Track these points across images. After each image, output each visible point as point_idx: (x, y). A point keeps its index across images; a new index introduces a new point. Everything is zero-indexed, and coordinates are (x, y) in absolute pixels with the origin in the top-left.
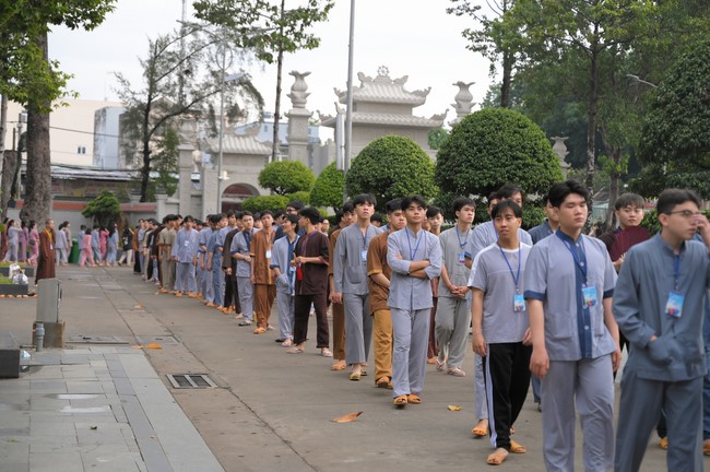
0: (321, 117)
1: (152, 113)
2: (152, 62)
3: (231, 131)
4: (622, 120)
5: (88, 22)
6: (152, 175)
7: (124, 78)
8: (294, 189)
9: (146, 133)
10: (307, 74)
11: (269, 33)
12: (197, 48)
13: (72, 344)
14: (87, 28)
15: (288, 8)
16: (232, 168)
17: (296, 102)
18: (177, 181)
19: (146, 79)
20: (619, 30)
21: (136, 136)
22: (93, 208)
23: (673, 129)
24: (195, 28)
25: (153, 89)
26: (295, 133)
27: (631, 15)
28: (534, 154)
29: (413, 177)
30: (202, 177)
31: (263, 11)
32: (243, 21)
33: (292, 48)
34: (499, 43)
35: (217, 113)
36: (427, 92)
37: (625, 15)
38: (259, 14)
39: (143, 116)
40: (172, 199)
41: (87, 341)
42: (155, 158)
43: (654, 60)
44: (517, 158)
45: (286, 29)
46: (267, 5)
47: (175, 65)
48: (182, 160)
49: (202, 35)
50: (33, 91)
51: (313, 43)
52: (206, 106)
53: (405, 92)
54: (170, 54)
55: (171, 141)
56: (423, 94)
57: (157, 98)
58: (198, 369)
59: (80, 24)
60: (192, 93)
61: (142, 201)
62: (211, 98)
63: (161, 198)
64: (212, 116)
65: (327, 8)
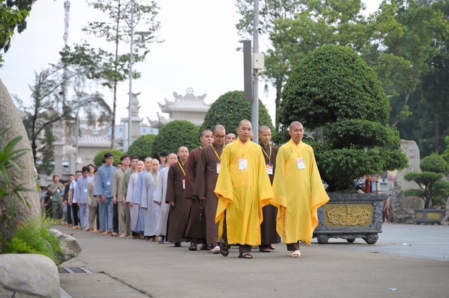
0: (150, 122)
1: (37, 121)
2: (38, 87)
3: (89, 132)
7: (19, 98)
9: (33, 134)
10: (139, 94)
16: (85, 156)
18: (53, 166)
19: (33, 99)
25: (38, 105)
30: (70, 163)
31: (103, 56)
32: (91, 63)
33: (123, 79)
38: (101, 58)
39: (32, 123)
42: (40, 151)
45: (118, 67)
46: (106, 52)
47: (52, 89)
48: (57, 152)
51: (136, 76)
53: (204, 104)
54: (49, 81)
55: (50, 139)
57: (42, 111)
60: (64, 107)
62: (77, 111)
63: (43, 177)
65: (145, 53)
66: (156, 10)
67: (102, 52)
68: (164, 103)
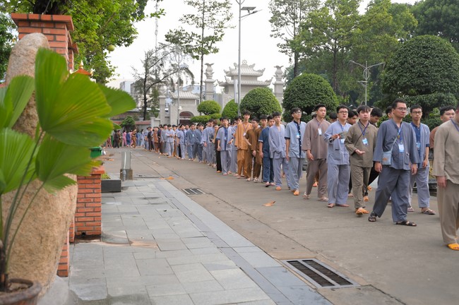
0: (219, 82)
1: (147, 83)
2: (147, 61)
3: (181, 89)
4: (347, 80)
5: (126, 43)
6: (148, 109)
7: (135, 68)
8: (213, 113)
9: (145, 91)
10: (212, 64)
11: (197, 47)
12: (165, 54)
13: (136, 178)
14: (126, 46)
15: (205, 36)
16: (183, 105)
17: (208, 76)
18: (159, 111)
19: (144, 69)
20: (346, 42)
21: (141, 93)
22: (124, 124)
23: (399, 79)
24: (164, 46)
25: (147, 72)
26: (208, 90)
27: (351, 35)
28: (326, 93)
29: (268, 105)
30: (170, 109)
31: (194, 38)
32: (186, 42)
33: (207, 53)
34: (293, 49)
35: (175, 82)
36: (263, 70)
37: (349, 35)
39: (143, 84)
40: (157, 119)
41: (141, 177)
42: (149, 102)
43: (360, 54)
44: (319, 95)
45: (204, 45)
46: (196, 35)
47: (156, 62)
48: (161, 102)
49: (167, 49)
50: (101, 74)
51: (216, 51)
52: (169, 79)
53: (254, 71)
54: (154, 57)
55: (156, 94)
56: (262, 71)
57: (149, 76)
58: (194, 187)
59: (123, 44)
60: (164, 74)
61: (144, 120)
62: (172, 76)
63: (153, 118)
64: (172, 84)
65: (222, 35)
66: (229, 5)
67: (193, 34)
68: (228, 70)
